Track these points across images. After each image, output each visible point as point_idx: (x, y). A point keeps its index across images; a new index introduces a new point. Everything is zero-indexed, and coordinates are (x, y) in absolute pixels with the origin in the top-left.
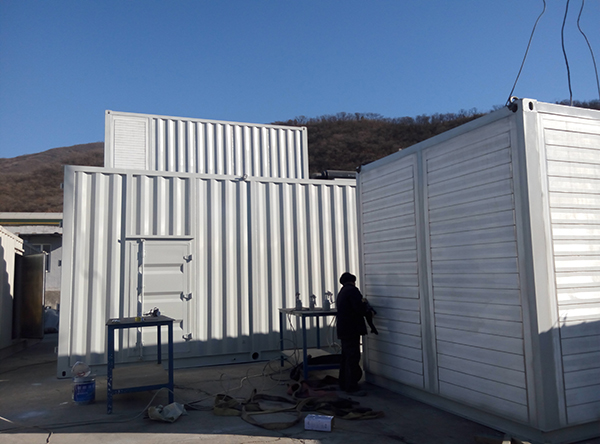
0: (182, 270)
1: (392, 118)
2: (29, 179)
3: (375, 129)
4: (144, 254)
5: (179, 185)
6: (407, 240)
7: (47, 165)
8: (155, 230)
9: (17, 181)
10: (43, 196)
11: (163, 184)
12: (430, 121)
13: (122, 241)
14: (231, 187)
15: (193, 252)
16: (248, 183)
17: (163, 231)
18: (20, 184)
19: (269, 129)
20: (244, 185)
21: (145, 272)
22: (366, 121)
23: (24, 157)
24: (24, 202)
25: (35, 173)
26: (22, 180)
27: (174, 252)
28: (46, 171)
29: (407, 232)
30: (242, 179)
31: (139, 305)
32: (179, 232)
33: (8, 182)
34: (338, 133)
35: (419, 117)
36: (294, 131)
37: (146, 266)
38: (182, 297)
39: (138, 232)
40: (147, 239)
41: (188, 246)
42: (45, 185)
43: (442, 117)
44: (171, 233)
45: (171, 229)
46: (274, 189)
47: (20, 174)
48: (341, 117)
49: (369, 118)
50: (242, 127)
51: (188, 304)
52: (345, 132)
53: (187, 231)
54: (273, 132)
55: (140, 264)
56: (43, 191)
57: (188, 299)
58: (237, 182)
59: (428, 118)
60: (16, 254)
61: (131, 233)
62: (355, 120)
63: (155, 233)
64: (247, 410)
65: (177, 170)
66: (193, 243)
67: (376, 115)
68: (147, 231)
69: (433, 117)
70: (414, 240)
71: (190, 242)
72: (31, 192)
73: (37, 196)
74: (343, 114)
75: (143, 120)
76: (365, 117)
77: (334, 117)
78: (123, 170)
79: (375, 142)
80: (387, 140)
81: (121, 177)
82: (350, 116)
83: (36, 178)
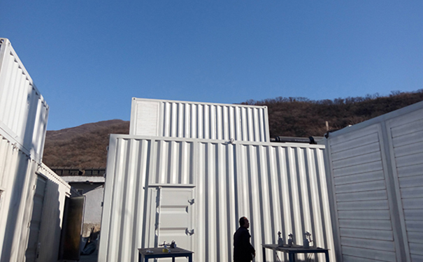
0: (187, 211)
1: (316, 100)
2: (68, 144)
3: (304, 108)
4: (161, 198)
5: (186, 147)
6: (376, 192)
7: (81, 135)
8: (169, 180)
9: (61, 146)
10: (77, 155)
11: (175, 146)
12: (344, 102)
13: (146, 188)
14: (222, 148)
15: (195, 196)
16: (234, 145)
17: (174, 181)
18: (62, 147)
19: (240, 108)
20: (231, 147)
21: (161, 212)
22: (297, 103)
23: (66, 130)
24: (64, 159)
25: (73, 140)
26: (64, 145)
27: (181, 197)
28: (79, 138)
29: (377, 185)
30: (230, 142)
31: (156, 238)
32: (185, 182)
33: (55, 146)
34: (277, 110)
35: (336, 100)
36: (258, 109)
37: (162, 207)
38: (187, 232)
39: (157, 182)
40: (163, 187)
41: (191, 192)
42: (79, 148)
43: (353, 99)
44: (180, 182)
45: (180, 180)
46: (253, 150)
47: (63, 141)
48: (279, 100)
49: (299, 100)
50: (222, 107)
51: (191, 238)
52: (282, 110)
53: (191, 182)
54: (244, 110)
55: (158, 206)
56: (77, 152)
57: (191, 234)
58: (226, 144)
59: (343, 100)
60: (66, 197)
61: (152, 182)
62: (289, 102)
63: (168, 182)
65: (184, 137)
66: (195, 190)
67: (304, 98)
68: (163, 181)
69: (347, 100)
70: (385, 191)
71: (193, 189)
72: (69, 153)
73: (73, 155)
74: (281, 98)
75: (156, 103)
76: (297, 100)
77: (274, 100)
78: (149, 137)
79: (305, 117)
80: (313, 115)
81: (147, 142)
82: (285, 99)
83: (74, 143)
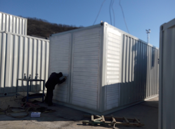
16: (7, 34)
36: (22, 19)
54: (14, 18)
58: (2, 33)
64: (8, 112)
79: (46, 29)
80: (49, 29)
